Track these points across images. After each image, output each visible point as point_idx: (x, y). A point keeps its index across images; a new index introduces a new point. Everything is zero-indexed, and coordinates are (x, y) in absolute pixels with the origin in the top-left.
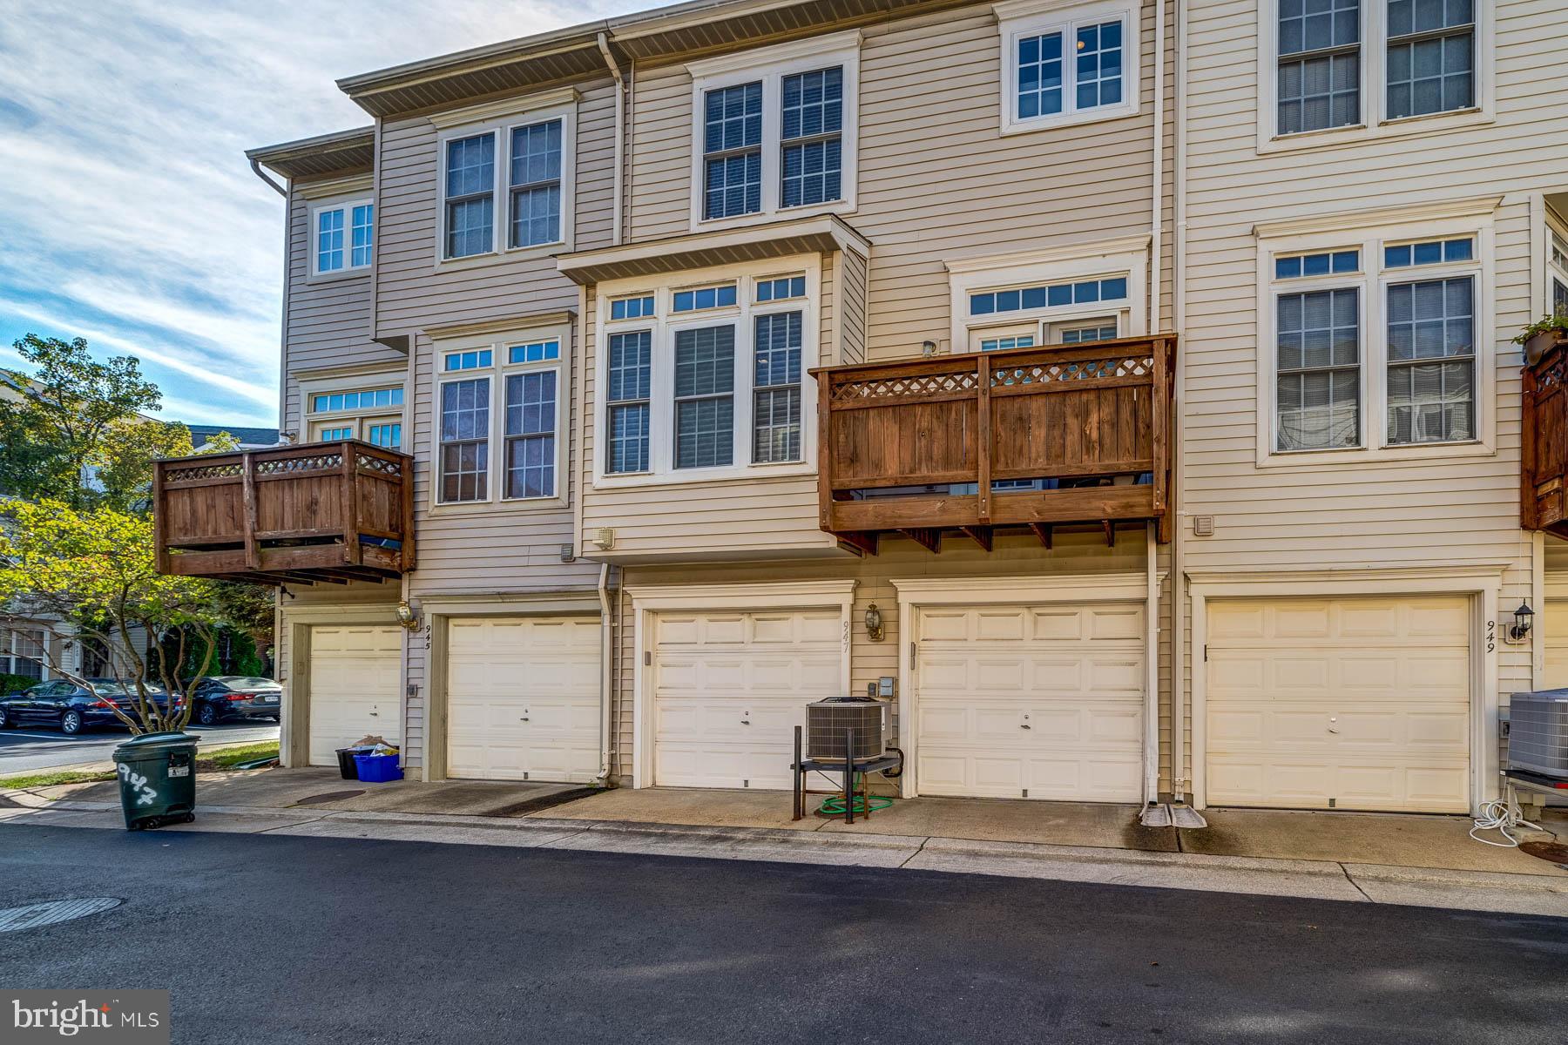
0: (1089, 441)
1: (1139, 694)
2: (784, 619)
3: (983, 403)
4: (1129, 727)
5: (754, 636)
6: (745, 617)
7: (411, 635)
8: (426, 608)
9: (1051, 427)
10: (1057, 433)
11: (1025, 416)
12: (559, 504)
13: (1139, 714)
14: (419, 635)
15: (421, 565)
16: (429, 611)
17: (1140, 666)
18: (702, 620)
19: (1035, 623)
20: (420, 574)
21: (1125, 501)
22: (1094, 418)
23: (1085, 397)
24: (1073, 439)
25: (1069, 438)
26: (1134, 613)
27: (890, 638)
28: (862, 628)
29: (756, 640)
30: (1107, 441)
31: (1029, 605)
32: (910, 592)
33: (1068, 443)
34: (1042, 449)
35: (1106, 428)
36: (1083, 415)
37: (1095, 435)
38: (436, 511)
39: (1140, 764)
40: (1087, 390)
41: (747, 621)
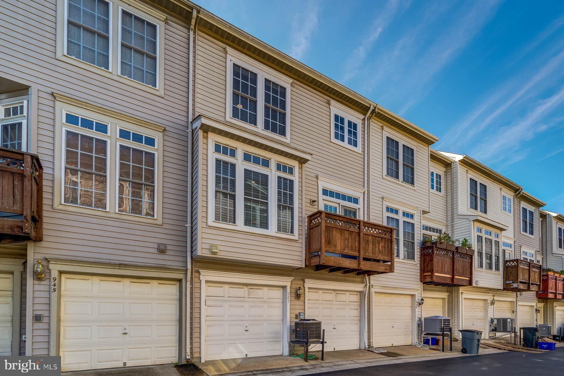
0: (380, 251)
1: (359, 318)
2: (260, 289)
3: (362, 235)
4: (356, 328)
5: (249, 295)
6: (245, 287)
7: (36, 282)
8: (51, 266)
9: (373, 245)
10: (374, 247)
11: (368, 240)
12: (157, 222)
13: (359, 324)
14: (43, 283)
15: (45, 238)
16: (55, 269)
17: (359, 310)
18: (226, 287)
19: (336, 296)
20: (43, 244)
21: (386, 268)
22: (381, 245)
23: (379, 239)
24: (377, 249)
25: (376, 249)
26: (358, 295)
27: (302, 298)
28: (293, 295)
29: (249, 297)
30: (383, 251)
31: (334, 290)
32: (309, 283)
33: (376, 250)
34: (371, 250)
35: (383, 249)
36: (379, 243)
37: (381, 249)
38: (61, 207)
39: (359, 338)
40: (380, 237)
41: (246, 289)
